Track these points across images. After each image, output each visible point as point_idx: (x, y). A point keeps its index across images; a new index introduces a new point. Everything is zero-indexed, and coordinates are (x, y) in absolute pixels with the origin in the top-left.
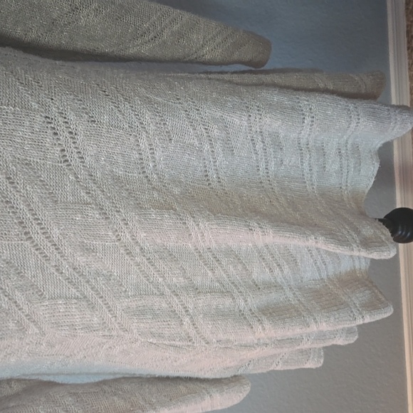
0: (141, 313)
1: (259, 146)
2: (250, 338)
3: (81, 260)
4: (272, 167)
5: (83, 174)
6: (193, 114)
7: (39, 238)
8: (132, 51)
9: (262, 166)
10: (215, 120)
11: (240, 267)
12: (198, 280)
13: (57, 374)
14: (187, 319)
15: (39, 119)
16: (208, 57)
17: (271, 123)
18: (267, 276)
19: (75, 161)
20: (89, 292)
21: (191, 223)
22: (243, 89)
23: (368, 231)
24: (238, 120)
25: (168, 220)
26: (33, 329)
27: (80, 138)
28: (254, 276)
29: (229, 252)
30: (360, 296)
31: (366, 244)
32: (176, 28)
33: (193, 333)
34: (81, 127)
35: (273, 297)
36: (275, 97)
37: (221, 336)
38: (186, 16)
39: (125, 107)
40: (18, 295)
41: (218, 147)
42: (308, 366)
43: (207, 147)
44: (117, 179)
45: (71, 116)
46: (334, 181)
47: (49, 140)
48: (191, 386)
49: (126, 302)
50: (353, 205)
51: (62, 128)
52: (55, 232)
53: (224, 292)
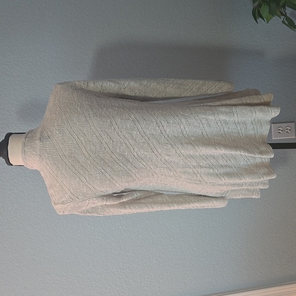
0: (185, 173)
1: (219, 124)
2: (221, 182)
3: (167, 158)
4: (226, 129)
5: (166, 136)
6: (197, 118)
7: (156, 152)
8: (183, 95)
9: (222, 130)
10: (203, 118)
11: (215, 160)
12: (201, 164)
13: (164, 191)
14: (198, 175)
15: (155, 123)
16: (210, 93)
17: (223, 117)
18: (225, 163)
19: (164, 133)
20: (169, 166)
21: (197, 147)
22: (213, 108)
23: (263, 148)
24: (211, 117)
25: (190, 147)
26: (155, 176)
27: (165, 127)
28: (221, 163)
29: (211, 156)
30: (263, 171)
31: (261, 153)
32: (197, 86)
33: (201, 180)
34: (165, 124)
35: (228, 170)
36: (223, 109)
37: (210, 181)
38: (201, 82)
39: (177, 118)
40: (152, 167)
41: (205, 126)
42: (253, 197)
43: (202, 126)
44: (175, 137)
45: (163, 122)
46: (252, 132)
47: (157, 128)
48: (205, 198)
49: (180, 170)
50: (261, 140)
51: (160, 125)
52: (160, 151)
53: (210, 167)
